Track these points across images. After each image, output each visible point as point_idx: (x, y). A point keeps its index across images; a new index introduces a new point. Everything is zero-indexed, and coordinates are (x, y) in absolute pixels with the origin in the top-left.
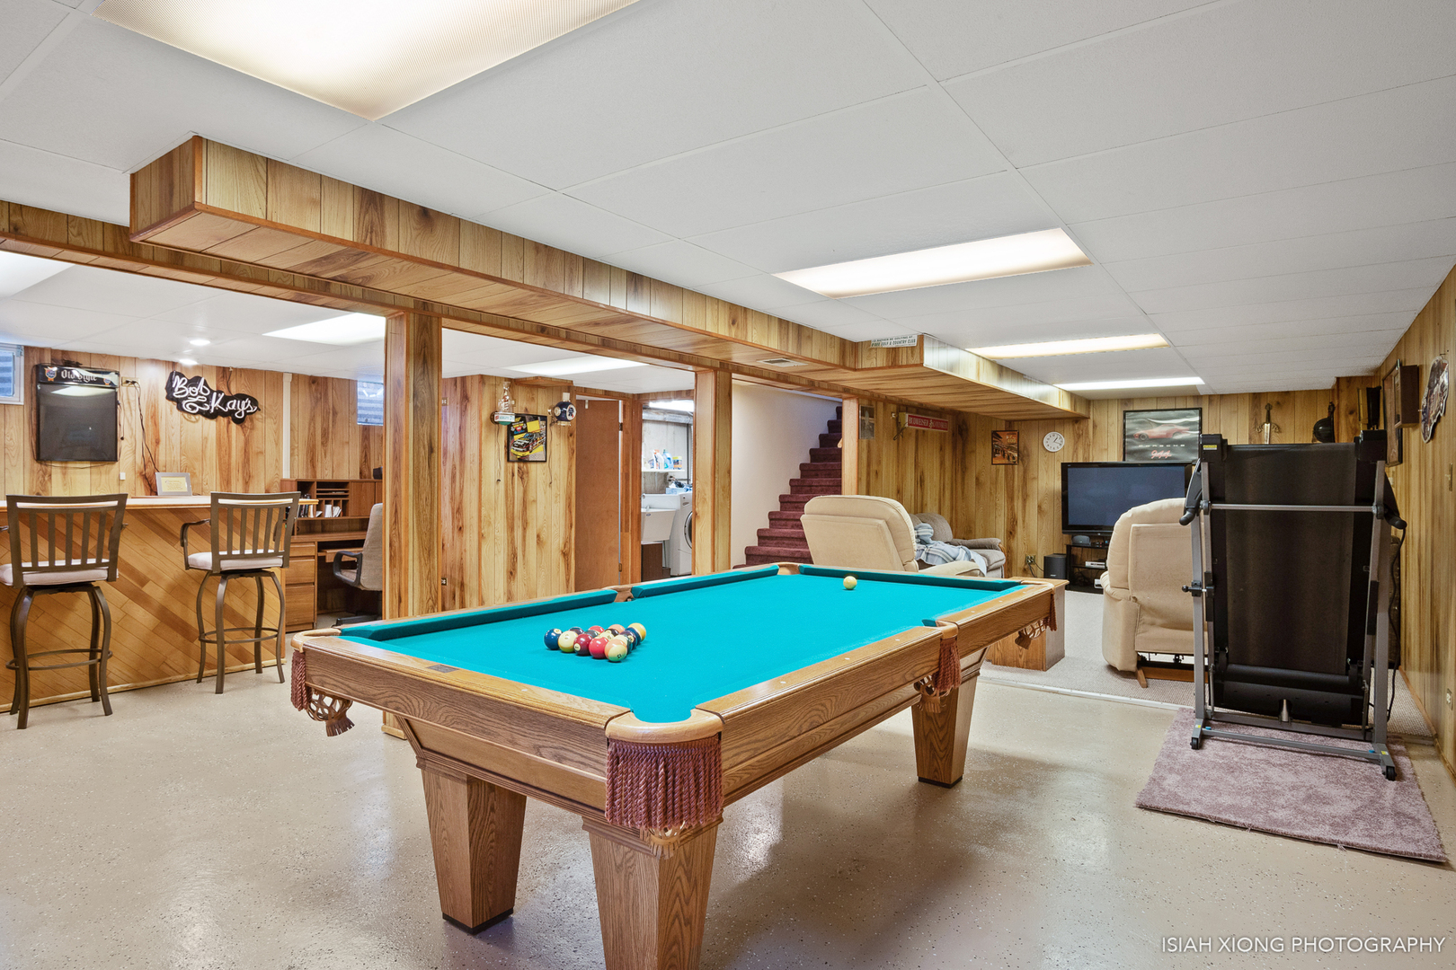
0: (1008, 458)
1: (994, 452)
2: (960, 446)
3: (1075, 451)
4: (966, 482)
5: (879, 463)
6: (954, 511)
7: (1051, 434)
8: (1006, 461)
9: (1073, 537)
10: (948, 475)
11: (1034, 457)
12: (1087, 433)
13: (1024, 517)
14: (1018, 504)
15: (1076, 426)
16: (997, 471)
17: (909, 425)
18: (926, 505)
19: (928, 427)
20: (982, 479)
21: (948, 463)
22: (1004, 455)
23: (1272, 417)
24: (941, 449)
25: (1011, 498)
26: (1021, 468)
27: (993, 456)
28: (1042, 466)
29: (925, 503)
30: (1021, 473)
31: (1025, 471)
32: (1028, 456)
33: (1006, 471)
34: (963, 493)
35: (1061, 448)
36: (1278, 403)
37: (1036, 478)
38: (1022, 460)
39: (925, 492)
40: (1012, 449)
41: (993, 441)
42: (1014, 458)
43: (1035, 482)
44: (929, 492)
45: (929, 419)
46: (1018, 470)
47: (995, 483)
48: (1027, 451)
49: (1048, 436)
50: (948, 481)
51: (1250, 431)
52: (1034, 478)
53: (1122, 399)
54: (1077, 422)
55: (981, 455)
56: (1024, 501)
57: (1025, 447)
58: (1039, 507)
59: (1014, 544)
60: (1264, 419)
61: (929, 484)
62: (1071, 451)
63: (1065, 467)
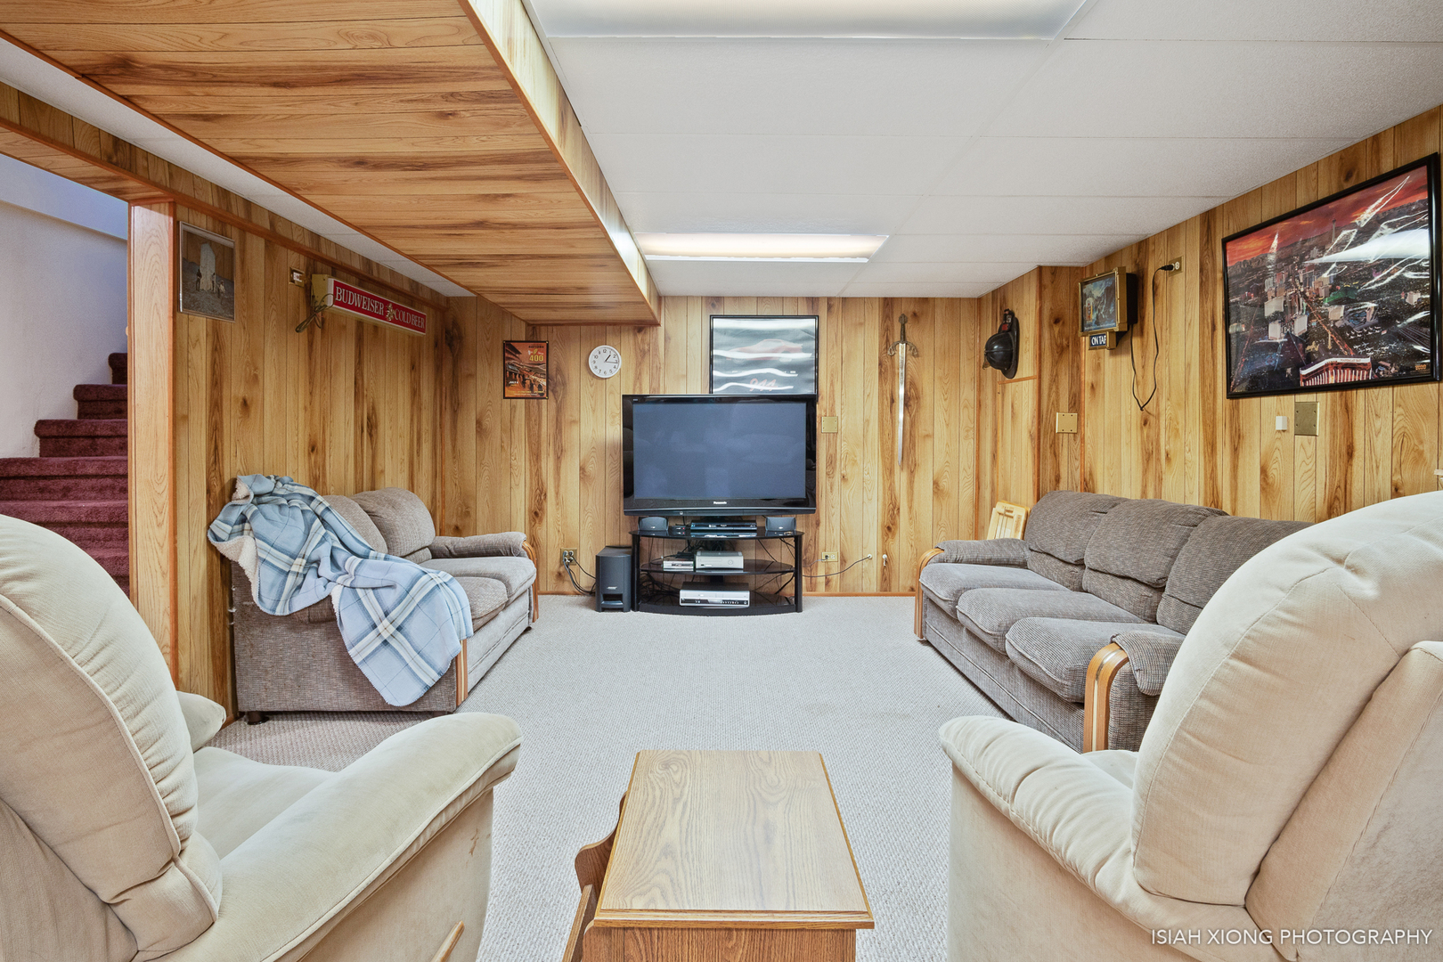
0: (531, 388)
1: (508, 377)
2: (448, 367)
3: (638, 377)
4: (459, 425)
5: (254, 379)
6: (438, 482)
7: (600, 348)
8: (527, 393)
9: (640, 519)
10: (426, 416)
11: (573, 386)
12: (656, 349)
13: (557, 487)
14: (548, 465)
15: (639, 337)
16: (513, 409)
17: (336, 303)
18: (383, 472)
19: (383, 317)
20: (487, 422)
21: (426, 394)
22: (524, 383)
23: (908, 334)
24: (413, 367)
25: (536, 456)
26: (553, 404)
27: (506, 384)
28: (586, 402)
29: (379, 468)
30: (553, 413)
31: (559, 410)
32: (564, 384)
33: (528, 408)
34: (454, 447)
35: (615, 372)
36: (915, 315)
37: (576, 422)
38: (553, 391)
39: (380, 446)
40: (537, 372)
41: (505, 359)
42: (540, 387)
43: (575, 428)
44: (388, 446)
45: (386, 303)
46: (547, 408)
47: (509, 429)
48: (563, 376)
49: (595, 352)
50: (426, 426)
51: (880, 354)
52: (574, 422)
53: (707, 298)
54: (640, 330)
55: (485, 386)
56: (558, 459)
57: (559, 370)
58: (582, 469)
59: (541, 533)
60: (897, 337)
61: (388, 432)
62: (631, 375)
63: (630, 402)
